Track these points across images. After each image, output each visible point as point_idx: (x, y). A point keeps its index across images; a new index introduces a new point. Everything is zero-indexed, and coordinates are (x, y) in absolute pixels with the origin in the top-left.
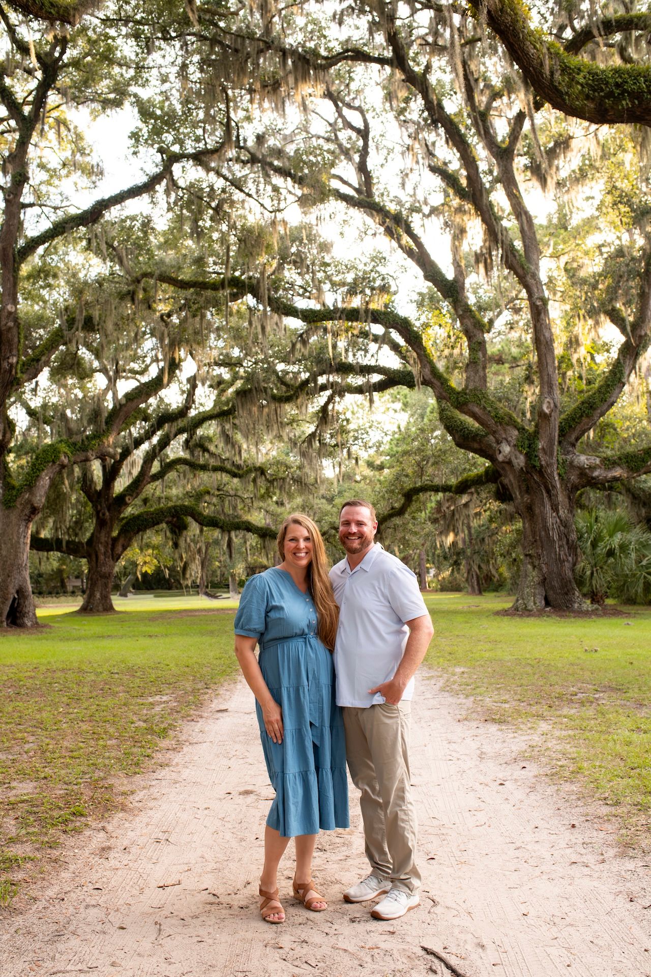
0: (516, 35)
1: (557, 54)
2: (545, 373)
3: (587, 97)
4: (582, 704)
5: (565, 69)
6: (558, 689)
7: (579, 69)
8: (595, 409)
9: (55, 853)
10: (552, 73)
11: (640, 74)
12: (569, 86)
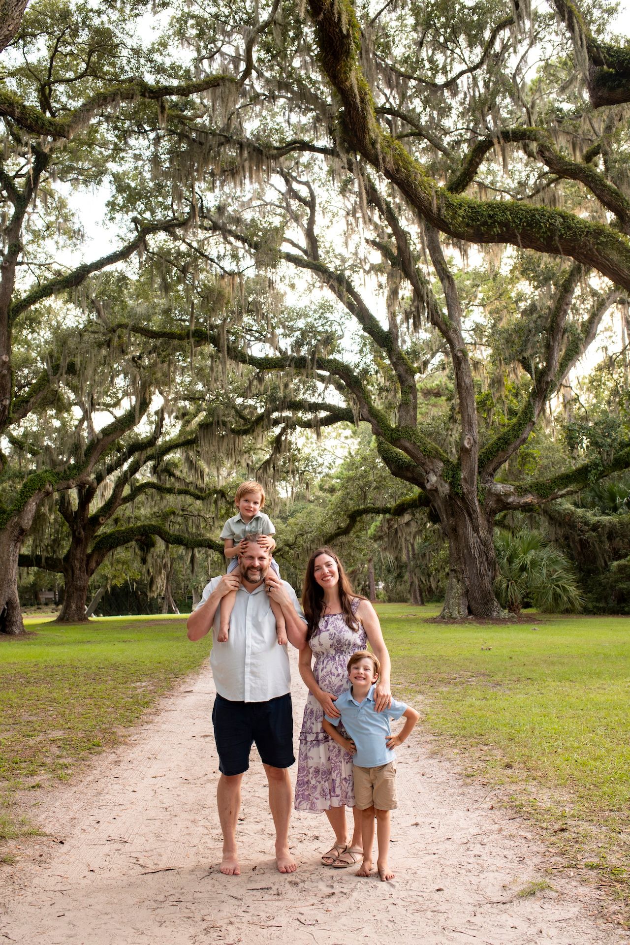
0: (409, 184)
1: (443, 195)
2: (466, 414)
3: (468, 225)
4: (455, 685)
5: (449, 205)
6: (444, 675)
7: (461, 205)
8: (509, 444)
9: (88, 763)
10: (439, 209)
11: (506, 209)
12: (453, 218)
